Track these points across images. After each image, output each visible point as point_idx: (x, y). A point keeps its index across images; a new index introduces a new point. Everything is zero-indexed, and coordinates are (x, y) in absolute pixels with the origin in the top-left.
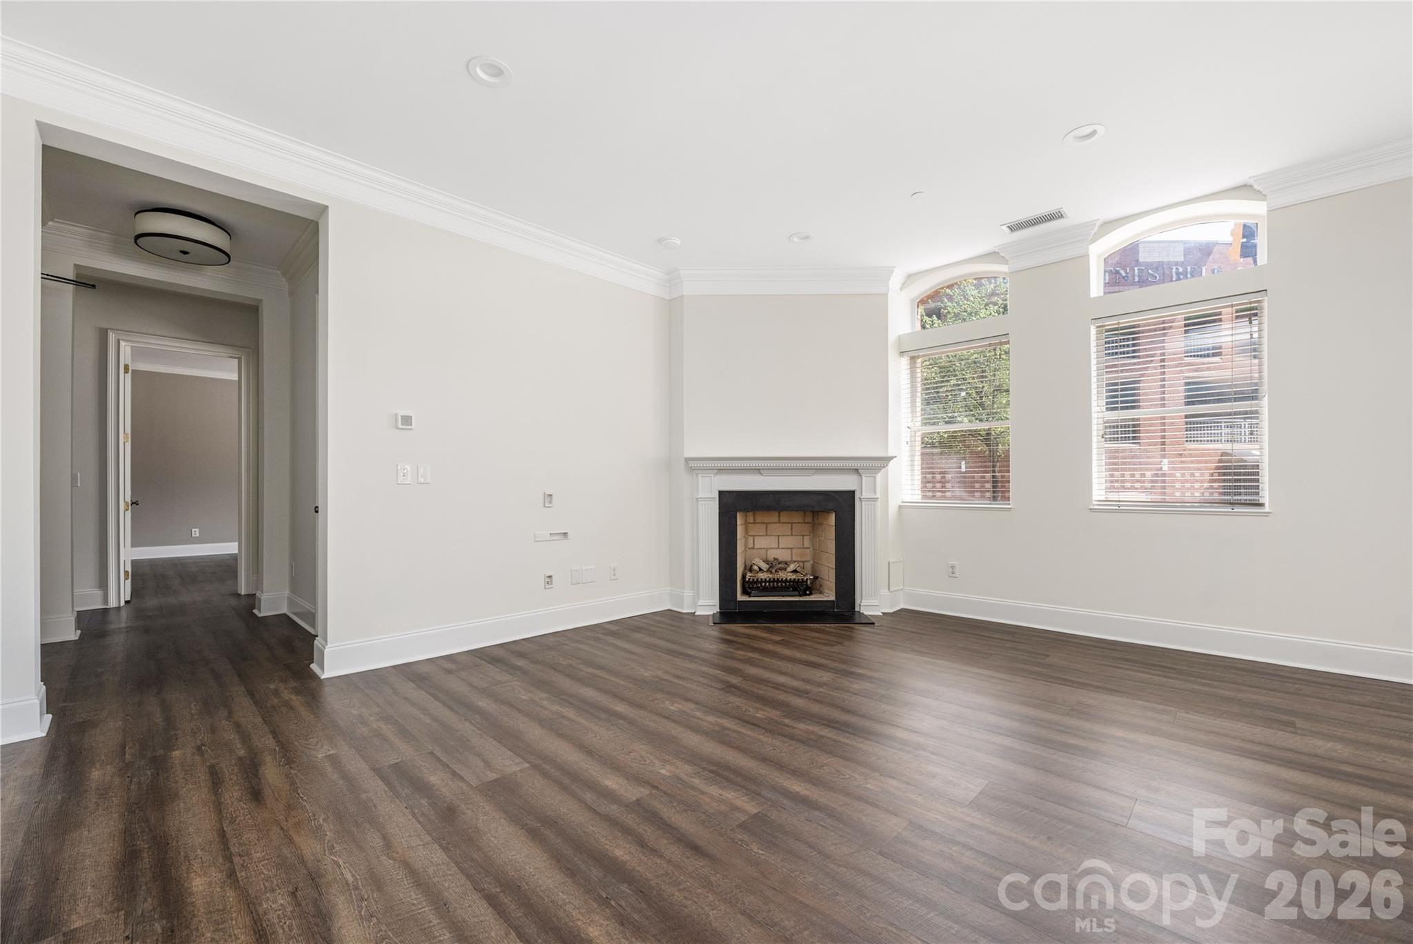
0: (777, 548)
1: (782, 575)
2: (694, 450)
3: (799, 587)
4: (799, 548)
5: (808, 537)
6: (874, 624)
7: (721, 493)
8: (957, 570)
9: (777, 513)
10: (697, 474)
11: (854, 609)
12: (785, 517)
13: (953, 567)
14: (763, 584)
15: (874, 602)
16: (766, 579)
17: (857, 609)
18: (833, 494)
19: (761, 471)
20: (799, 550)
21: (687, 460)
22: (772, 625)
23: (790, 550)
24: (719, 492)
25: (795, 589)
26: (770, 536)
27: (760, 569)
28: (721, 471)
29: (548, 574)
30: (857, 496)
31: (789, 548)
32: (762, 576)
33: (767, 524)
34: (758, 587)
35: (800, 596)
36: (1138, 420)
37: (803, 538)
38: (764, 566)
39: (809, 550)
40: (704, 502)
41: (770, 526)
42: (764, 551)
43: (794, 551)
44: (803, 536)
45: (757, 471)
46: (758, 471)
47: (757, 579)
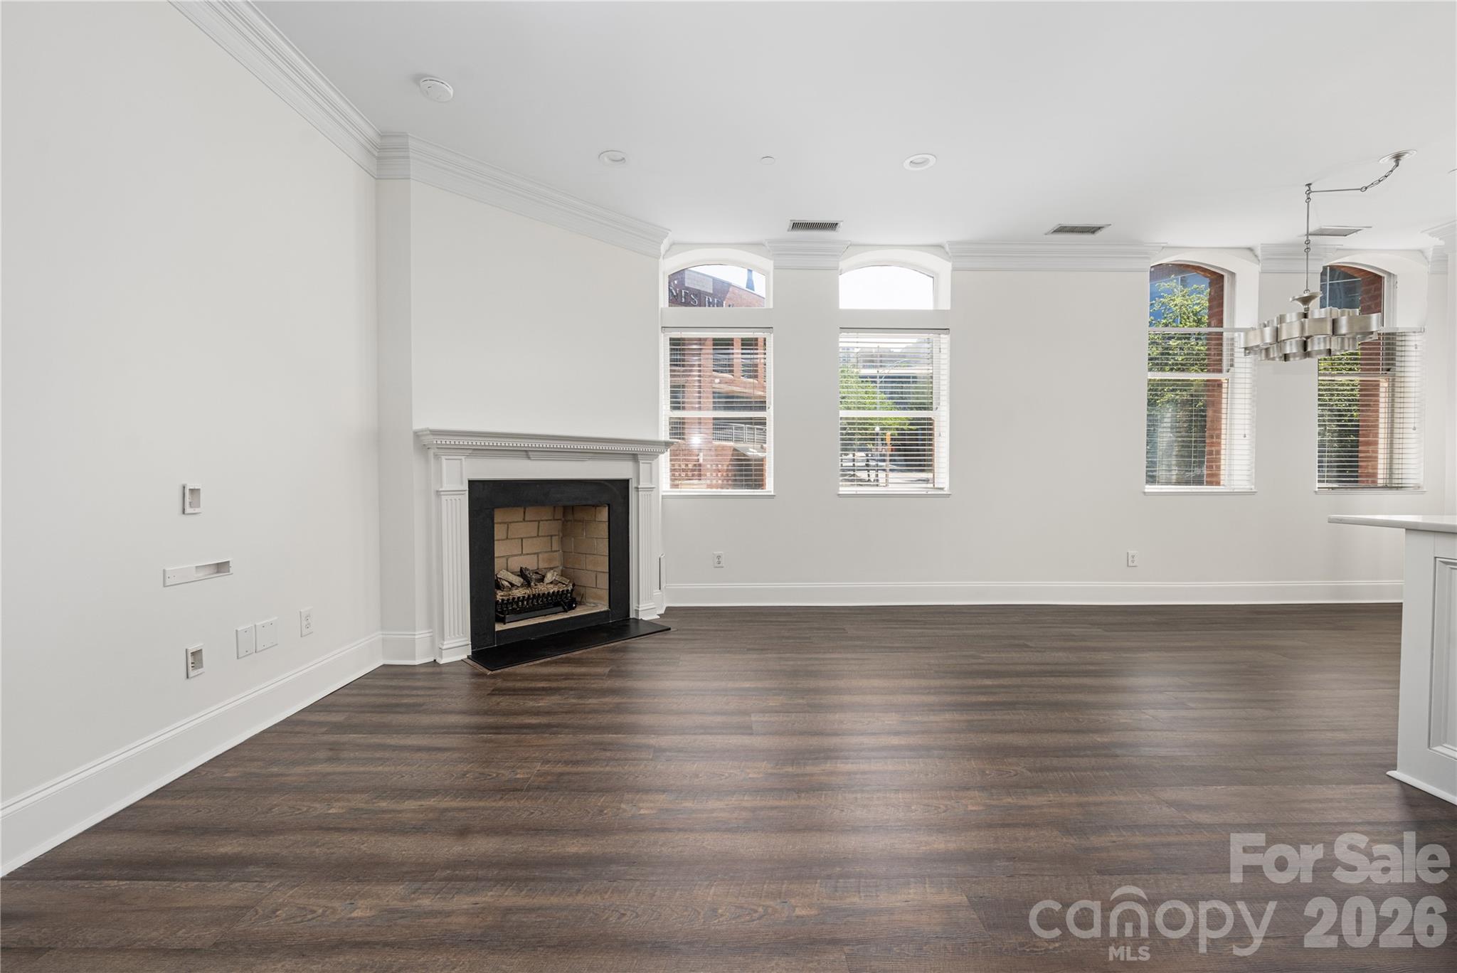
0: (521, 555)
1: (542, 588)
2: (427, 418)
3: (565, 600)
4: (546, 552)
5: (557, 537)
6: (670, 629)
7: (471, 483)
8: (722, 560)
9: (522, 510)
10: (437, 456)
11: (629, 616)
12: (531, 513)
13: (719, 557)
14: (520, 603)
15: (651, 605)
16: (524, 597)
17: (632, 615)
18: (606, 483)
19: (530, 453)
20: (546, 555)
21: (417, 435)
22: (568, 655)
23: (536, 556)
24: (469, 481)
25: (557, 604)
26: (512, 539)
27: (512, 585)
28: (477, 452)
29: (192, 648)
30: (632, 485)
31: (535, 554)
32: (518, 593)
33: (508, 524)
34: (514, 609)
35: (565, 611)
36: (683, 418)
37: (551, 539)
38: (517, 580)
39: (557, 554)
40: (450, 497)
41: (512, 526)
42: (504, 560)
43: (540, 555)
44: (551, 536)
45: (524, 453)
46: (526, 454)
47: (514, 598)
